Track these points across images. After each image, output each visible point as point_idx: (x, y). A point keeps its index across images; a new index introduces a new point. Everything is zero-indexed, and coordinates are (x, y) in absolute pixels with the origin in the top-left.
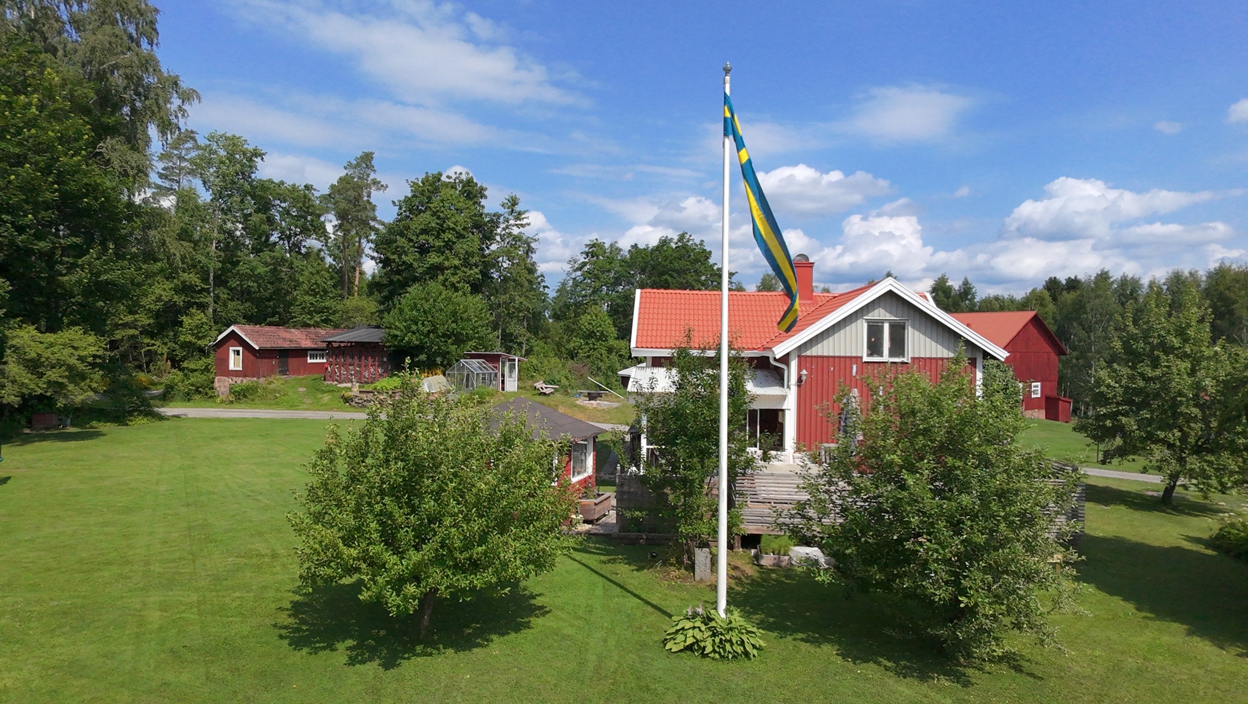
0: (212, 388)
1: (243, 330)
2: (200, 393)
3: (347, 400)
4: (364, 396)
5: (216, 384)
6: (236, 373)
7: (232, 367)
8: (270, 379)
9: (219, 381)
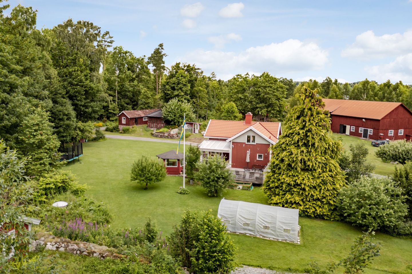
0: (118, 128)
1: (126, 112)
2: (115, 129)
3: (152, 134)
4: (157, 134)
5: (119, 127)
6: (124, 125)
7: (123, 123)
8: (133, 126)
9: (120, 126)
